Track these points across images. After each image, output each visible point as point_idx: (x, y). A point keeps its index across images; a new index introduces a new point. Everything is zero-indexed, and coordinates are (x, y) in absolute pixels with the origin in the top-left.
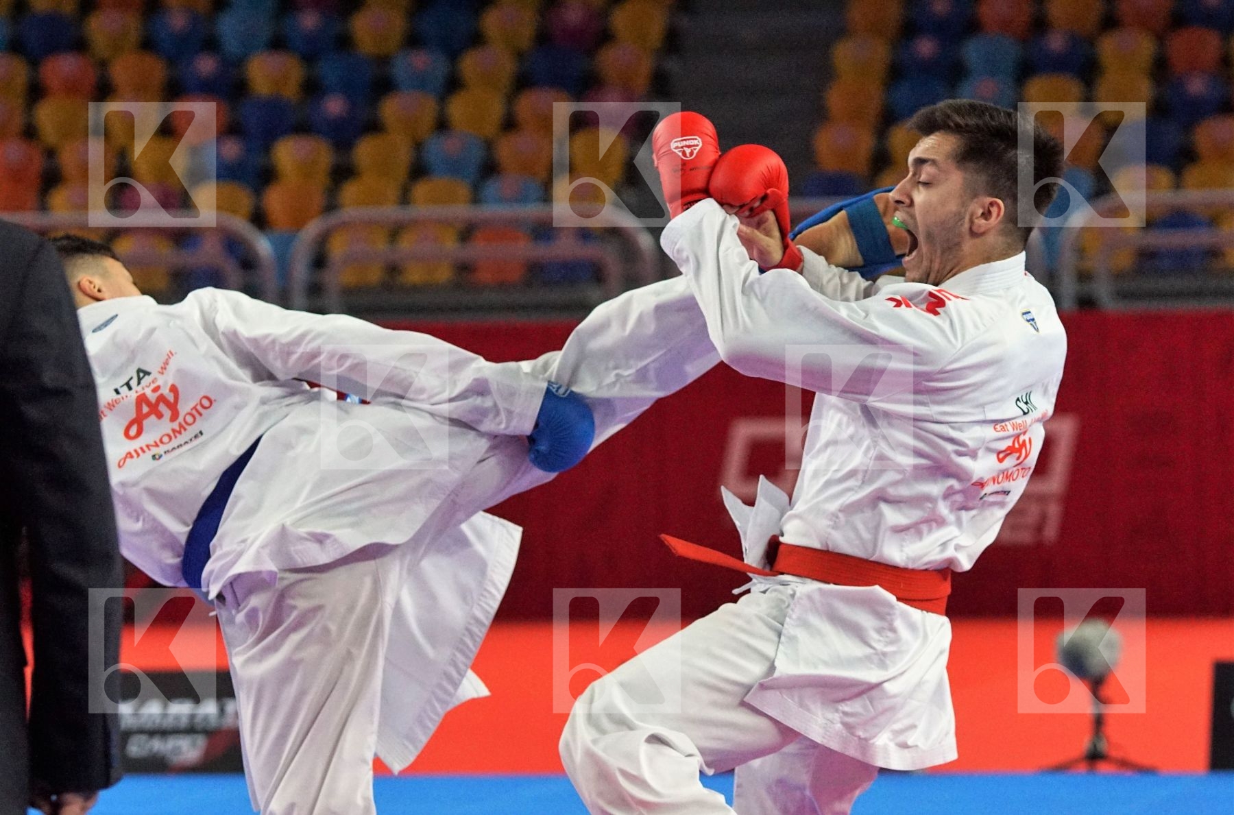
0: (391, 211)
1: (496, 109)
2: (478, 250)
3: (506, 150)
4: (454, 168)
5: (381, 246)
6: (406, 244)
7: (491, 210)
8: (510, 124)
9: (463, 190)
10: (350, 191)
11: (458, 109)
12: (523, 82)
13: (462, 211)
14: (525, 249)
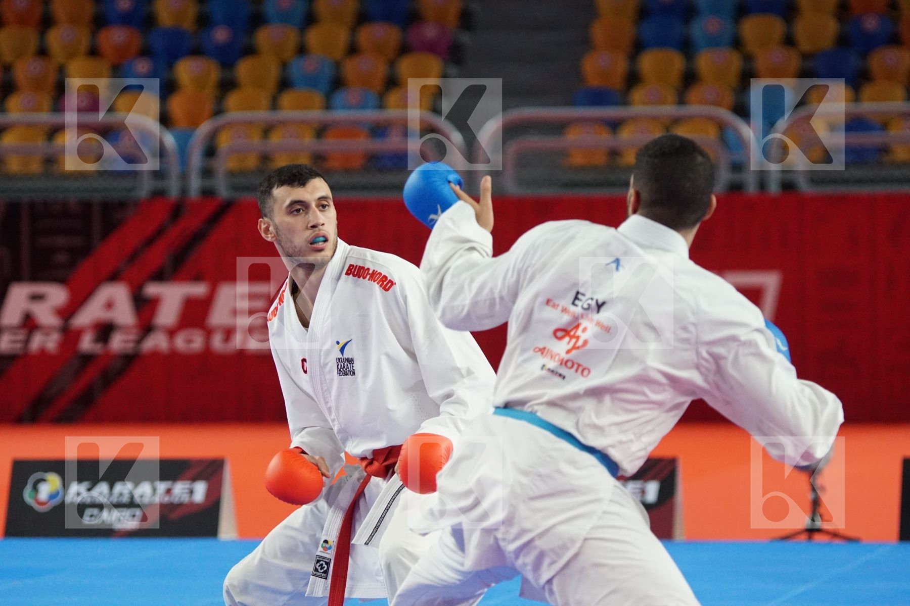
0: (263, 115)
1: (342, 37)
2: (330, 144)
3: (351, 68)
4: (312, 82)
5: (256, 140)
6: (276, 139)
7: (339, 114)
8: (353, 50)
9: (318, 98)
10: (233, 99)
11: (314, 37)
12: (362, 18)
13: (316, 114)
14: (364, 144)
